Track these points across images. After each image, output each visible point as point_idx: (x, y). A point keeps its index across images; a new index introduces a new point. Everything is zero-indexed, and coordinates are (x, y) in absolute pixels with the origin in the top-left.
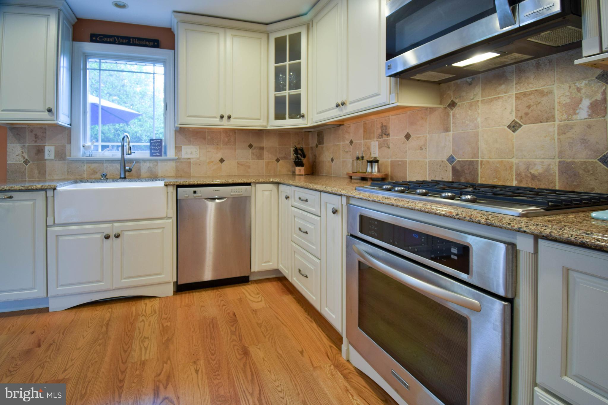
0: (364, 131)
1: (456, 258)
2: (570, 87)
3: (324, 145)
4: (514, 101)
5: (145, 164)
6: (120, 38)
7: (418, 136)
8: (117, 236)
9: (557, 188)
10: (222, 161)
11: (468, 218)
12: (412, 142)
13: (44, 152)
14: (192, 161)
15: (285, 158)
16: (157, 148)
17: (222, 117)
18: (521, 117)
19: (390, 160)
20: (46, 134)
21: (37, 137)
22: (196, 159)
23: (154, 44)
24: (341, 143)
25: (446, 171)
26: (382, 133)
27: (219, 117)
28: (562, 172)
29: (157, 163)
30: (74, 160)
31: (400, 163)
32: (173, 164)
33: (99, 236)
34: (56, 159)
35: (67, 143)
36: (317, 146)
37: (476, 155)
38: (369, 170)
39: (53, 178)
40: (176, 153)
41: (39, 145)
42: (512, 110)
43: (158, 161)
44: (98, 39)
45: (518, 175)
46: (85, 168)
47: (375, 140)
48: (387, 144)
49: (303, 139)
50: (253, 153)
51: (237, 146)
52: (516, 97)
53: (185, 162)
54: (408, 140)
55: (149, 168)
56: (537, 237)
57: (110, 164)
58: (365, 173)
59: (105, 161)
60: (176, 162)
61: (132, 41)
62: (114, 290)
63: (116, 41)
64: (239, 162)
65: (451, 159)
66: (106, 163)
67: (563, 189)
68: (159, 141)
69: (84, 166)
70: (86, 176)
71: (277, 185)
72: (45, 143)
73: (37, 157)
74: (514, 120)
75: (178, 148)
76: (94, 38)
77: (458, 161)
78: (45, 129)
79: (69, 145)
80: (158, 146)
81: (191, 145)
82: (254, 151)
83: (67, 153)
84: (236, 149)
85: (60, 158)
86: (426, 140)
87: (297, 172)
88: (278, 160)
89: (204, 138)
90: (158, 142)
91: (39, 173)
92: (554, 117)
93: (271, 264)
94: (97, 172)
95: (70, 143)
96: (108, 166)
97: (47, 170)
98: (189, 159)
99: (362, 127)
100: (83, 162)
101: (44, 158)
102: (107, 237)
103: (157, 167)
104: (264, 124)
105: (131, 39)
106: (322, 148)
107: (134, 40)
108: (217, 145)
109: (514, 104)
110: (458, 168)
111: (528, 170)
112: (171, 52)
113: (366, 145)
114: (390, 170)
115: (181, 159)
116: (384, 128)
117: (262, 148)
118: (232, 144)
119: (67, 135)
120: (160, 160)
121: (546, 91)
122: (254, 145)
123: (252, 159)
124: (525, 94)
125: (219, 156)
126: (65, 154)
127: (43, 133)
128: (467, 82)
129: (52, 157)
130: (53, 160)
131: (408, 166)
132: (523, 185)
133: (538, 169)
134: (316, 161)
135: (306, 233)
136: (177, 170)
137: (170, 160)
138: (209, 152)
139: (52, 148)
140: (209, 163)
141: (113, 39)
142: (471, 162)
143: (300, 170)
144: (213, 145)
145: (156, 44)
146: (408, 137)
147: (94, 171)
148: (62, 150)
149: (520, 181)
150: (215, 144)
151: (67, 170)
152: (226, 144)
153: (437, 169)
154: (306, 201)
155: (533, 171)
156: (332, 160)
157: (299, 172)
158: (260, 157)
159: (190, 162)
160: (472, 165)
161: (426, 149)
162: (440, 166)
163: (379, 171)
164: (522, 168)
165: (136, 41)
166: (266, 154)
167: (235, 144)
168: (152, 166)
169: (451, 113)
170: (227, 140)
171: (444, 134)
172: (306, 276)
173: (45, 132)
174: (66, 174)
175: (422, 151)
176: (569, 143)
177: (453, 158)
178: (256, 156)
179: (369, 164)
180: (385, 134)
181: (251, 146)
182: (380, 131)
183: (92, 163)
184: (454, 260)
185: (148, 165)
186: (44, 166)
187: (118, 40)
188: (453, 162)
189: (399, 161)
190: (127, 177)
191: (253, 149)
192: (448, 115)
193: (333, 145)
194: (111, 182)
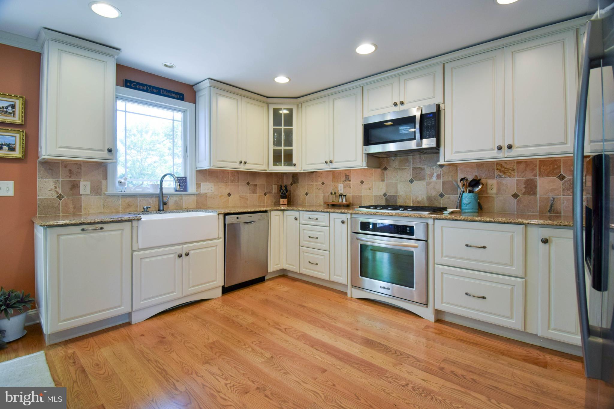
0: (333, 177)
1: (409, 231)
2: (431, 168)
3: (299, 184)
4: (411, 171)
5: (173, 198)
6: (151, 88)
7: (368, 182)
8: (187, 255)
9: (426, 206)
10: (229, 195)
11: (414, 216)
12: (364, 186)
13: (80, 187)
14: (208, 195)
15: (270, 192)
16: (182, 184)
17: (241, 162)
18: (414, 178)
19: (351, 195)
20: (81, 169)
21: (71, 172)
22: (211, 194)
23: (180, 97)
24: (315, 183)
25: (383, 200)
26: (346, 179)
27: (239, 162)
28: (428, 200)
29: (182, 197)
30: (109, 195)
31: (357, 196)
32: (194, 198)
33: (173, 255)
34: (91, 194)
35: (103, 179)
36: (292, 184)
37: (396, 193)
38: (340, 200)
39: (89, 212)
40: (197, 189)
41: (74, 181)
42: (411, 175)
43: (183, 196)
44: (132, 85)
45: (413, 201)
46: (120, 203)
47: (341, 183)
48: (349, 186)
49: (280, 179)
50: (250, 189)
51: (239, 183)
52: (412, 169)
53: (204, 196)
54: (362, 184)
55: (175, 201)
56: (434, 219)
57: (142, 198)
58: (338, 202)
59: (138, 196)
60: (196, 196)
61: (162, 91)
62: (183, 297)
63: (149, 90)
64: (241, 196)
65: (385, 195)
66: (139, 198)
67: (428, 206)
68: (184, 178)
69: (120, 200)
70: (121, 210)
71: (282, 211)
72: (81, 179)
73: (71, 192)
74: (411, 179)
75: (198, 185)
76: (128, 84)
77: (389, 195)
78: (80, 165)
79: (105, 181)
80: (183, 182)
81: (208, 182)
82: (250, 187)
83: (103, 188)
84: (238, 186)
85: (96, 193)
86: (372, 185)
87: (281, 203)
88: (265, 194)
89: (217, 177)
90: (183, 180)
91: (74, 208)
92: (425, 178)
93: (279, 265)
94: (131, 206)
95: (106, 179)
96: (142, 200)
97: (83, 204)
98: (206, 193)
99: (332, 175)
100: (119, 197)
101: (80, 193)
102: (180, 256)
103: (181, 200)
104: (266, 168)
105: (161, 90)
106: (297, 186)
107: (164, 91)
108: (226, 182)
109: (411, 172)
110: (388, 198)
111: (416, 199)
112: (192, 105)
113: (334, 186)
114: (351, 200)
115: (201, 194)
116: (347, 176)
117: (256, 185)
118: (236, 182)
119: (103, 171)
120: (184, 195)
121: (423, 168)
122: (251, 183)
123: (249, 194)
124: (415, 168)
125: (228, 191)
126: (101, 189)
127: (78, 169)
128: (392, 159)
129: (88, 192)
130: (89, 195)
131: (362, 198)
132: (415, 205)
133: (420, 199)
134: (291, 195)
135: (317, 238)
136: (197, 203)
137: (192, 194)
138: (220, 188)
139: (88, 184)
140: (220, 197)
141: (146, 87)
142: (394, 196)
143: (284, 201)
144: (223, 182)
145: (181, 97)
146: (362, 182)
147: (129, 205)
148: (98, 185)
149: (414, 204)
150: (225, 181)
151: (103, 204)
152: (232, 182)
153: (378, 199)
154: (317, 219)
155: (418, 200)
156: (307, 194)
157: (283, 203)
158: (254, 192)
159: (207, 196)
160: (395, 197)
161: (372, 189)
162: (380, 198)
163: (346, 201)
164: (414, 198)
165: (165, 92)
166: (258, 190)
167: (238, 182)
168: (178, 200)
169: (385, 172)
170: (233, 178)
171: (382, 182)
172: (317, 264)
173: (80, 168)
174: (102, 208)
175: (370, 190)
176: (430, 189)
177: (386, 194)
178: (252, 191)
179: (340, 197)
180: (348, 180)
181: (248, 183)
182: (345, 178)
183: (126, 198)
184: (408, 232)
185: (174, 198)
186: (80, 200)
187: (150, 89)
188: (386, 196)
189: (357, 195)
190: (164, 210)
191: (250, 186)
192: (383, 173)
193: (307, 185)
194: (154, 214)
